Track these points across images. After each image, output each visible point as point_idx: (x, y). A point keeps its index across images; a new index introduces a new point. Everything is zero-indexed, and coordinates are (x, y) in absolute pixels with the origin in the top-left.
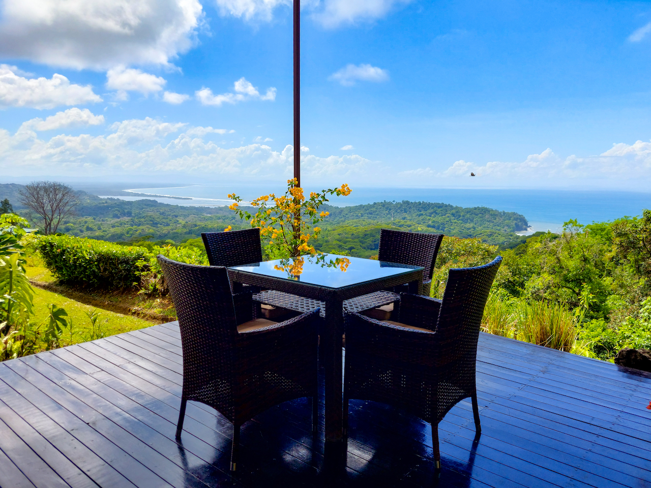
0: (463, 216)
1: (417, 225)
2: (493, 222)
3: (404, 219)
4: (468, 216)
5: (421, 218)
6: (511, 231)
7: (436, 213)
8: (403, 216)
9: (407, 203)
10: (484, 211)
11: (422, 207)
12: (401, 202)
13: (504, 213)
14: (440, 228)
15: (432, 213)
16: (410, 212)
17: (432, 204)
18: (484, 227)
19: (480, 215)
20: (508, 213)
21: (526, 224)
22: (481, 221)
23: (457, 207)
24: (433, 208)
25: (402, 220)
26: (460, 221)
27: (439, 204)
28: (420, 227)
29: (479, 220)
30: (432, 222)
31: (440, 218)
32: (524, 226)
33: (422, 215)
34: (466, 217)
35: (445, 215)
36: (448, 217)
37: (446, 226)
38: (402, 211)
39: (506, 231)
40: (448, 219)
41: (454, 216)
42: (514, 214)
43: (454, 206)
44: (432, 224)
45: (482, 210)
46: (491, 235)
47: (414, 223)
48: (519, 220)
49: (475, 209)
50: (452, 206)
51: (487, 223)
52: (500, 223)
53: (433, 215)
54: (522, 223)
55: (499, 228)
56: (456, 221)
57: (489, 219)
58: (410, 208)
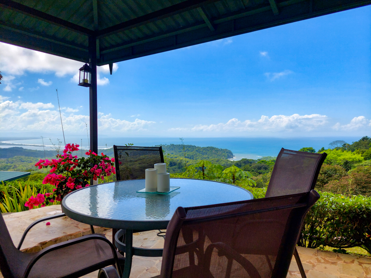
0: (202, 151)
1: (180, 157)
2: (217, 154)
3: (172, 154)
4: (204, 151)
5: (181, 153)
6: (226, 159)
7: (188, 150)
8: (172, 153)
9: (173, 145)
10: (212, 148)
11: (181, 147)
12: (170, 145)
13: (221, 149)
14: (192, 158)
15: (186, 150)
16: (175, 150)
17: (186, 146)
18: (213, 157)
19: (210, 151)
20: (223, 150)
21: (232, 155)
22: (211, 154)
23: (198, 147)
24: (186, 148)
25: (172, 155)
26: (201, 154)
27: (189, 145)
28: (182, 158)
29: (210, 153)
30: (187, 155)
31: (191, 153)
32: (232, 156)
33: (181, 151)
34: (203, 152)
35: (193, 151)
36: (195, 152)
37: (194, 157)
38: (170, 149)
39: (223, 159)
40: (195, 153)
41: (197, 152)
42: (226, 150)
43: (197, 146)
44: (187, 156)
45: (211, 148)
46: (218, 161)
47: (178, 156)
48: (229, 153)
49: (208, 147)
50: (195, 147)
51: (214, 155)
52: (220, 155)
53: (187, 152)
54: (230, 154)
55: (220, 157)
56: (198, 154)
57: (215, 153)
58: (175, 148)
